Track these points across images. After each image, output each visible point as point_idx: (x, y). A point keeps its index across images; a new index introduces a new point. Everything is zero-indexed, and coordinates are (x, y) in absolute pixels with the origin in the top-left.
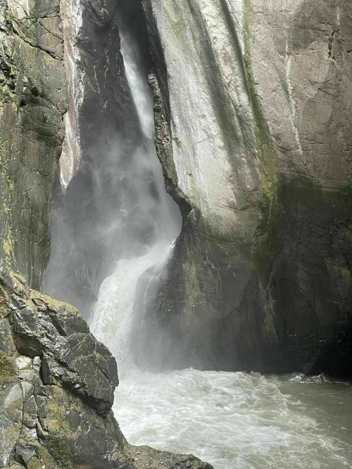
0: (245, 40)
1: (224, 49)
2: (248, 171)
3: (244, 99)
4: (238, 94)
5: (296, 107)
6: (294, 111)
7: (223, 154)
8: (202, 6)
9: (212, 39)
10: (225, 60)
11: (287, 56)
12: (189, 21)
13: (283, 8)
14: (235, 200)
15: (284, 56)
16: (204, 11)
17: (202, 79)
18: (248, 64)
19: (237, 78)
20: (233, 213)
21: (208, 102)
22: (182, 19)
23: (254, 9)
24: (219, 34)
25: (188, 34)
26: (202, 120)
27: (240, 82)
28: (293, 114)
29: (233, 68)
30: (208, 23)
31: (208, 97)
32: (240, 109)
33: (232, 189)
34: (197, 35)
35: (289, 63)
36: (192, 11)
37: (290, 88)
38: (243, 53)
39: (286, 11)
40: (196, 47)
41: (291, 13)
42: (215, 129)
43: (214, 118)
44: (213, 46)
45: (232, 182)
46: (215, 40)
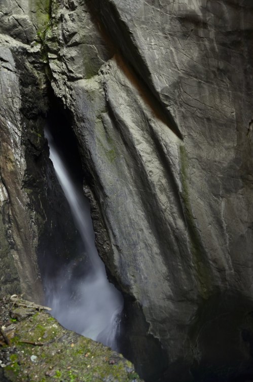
0: (182, 181)
1: (159, 181)
2: (184, 277)
3: (180, 224)
4: (174, 219)
5: (229, 240)
6: (228, 242)
7: (159, 259)
8: (136, 143)
9: (148, 172)
10: (161, 191)
11: (221, 199)
12: (123, 151)
13: (217, 159)
14: (172, 294)
15: (218, 198)
16: (138, 147)
17: (136, 199)
18: (185, 201)
19: (173, 206)
20: (170, 303)
21: (144, 218)
22: (115, 149)
23: (189, 155)
24: (153, 168)
25: (123, 162)
26: (140, 232)
27: (175, 210)
28: (227, 244)
29: (169, 198)
30: (144, 159)
31: (144, 214)
32: (177, 231)
33: (169, 286)
34: (131, 164)
35: (223, 204)
36: (126, 143)
37: (225, 225)
38: (181, 190)
39: (219, 162)
40: (130, 173)
41: (224, 165)
42: (151, 239)
43: (150, 231)
44: (149, 178)
45: (168, 280)
46: (151, 174)
